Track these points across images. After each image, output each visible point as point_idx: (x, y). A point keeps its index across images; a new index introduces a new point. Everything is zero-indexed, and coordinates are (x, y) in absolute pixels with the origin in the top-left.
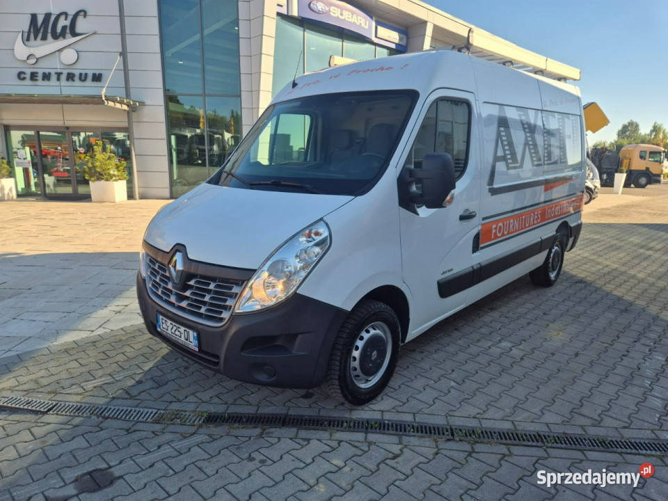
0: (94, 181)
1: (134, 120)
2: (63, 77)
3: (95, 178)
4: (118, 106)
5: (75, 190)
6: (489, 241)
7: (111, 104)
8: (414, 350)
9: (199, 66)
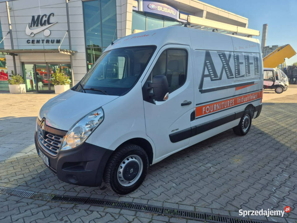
0: (56, 85)
1: (73, 59)
2: (45, 42)
3: (57, 84)
4: (66, 53)
5: (50, 89)
6: (201, 115)
7: (62, 52)
8: (163, 167)
9: (100, 34)
